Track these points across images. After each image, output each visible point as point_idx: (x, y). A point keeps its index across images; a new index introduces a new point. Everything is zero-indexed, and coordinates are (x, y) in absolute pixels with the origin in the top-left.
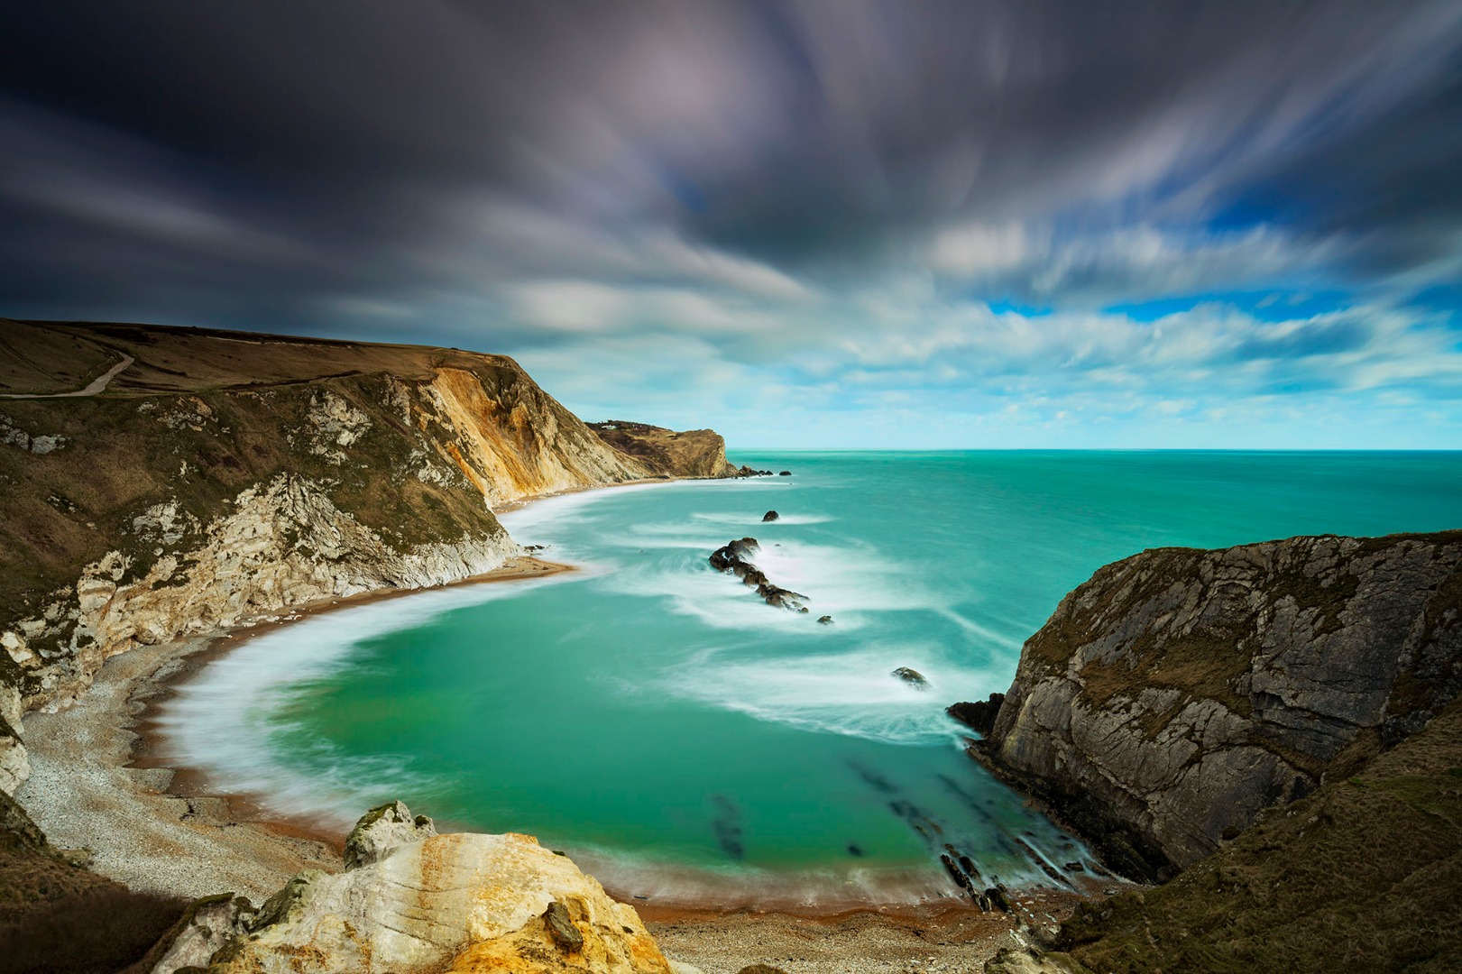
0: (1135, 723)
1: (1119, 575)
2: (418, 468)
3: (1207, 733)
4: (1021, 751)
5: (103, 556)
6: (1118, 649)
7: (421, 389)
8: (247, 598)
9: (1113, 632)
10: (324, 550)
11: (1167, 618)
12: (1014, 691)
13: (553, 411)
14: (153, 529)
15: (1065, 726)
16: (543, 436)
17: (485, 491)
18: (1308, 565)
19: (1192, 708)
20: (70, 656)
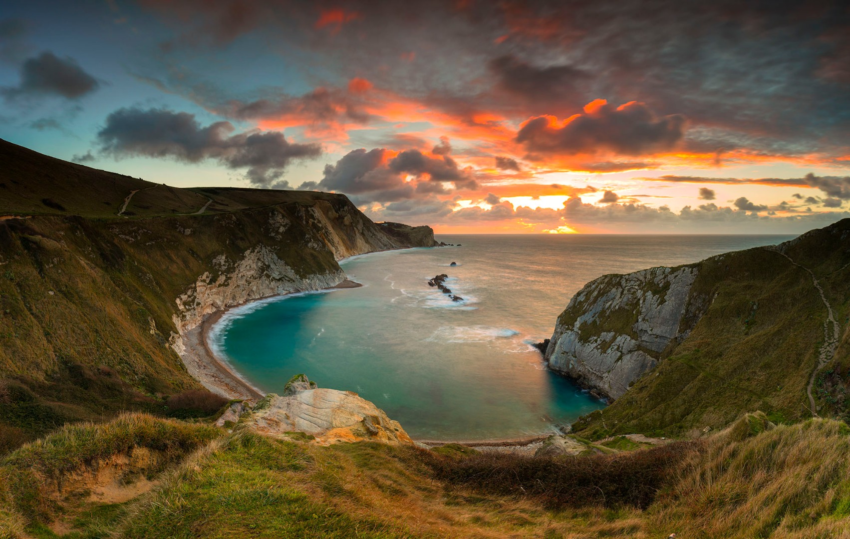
0: (599, 347)
1: (593, 286)
2: (308, 242)
3: (624, 347)
4: (556, 362)
5: (204, 274)
6: (593, 317)
7: (309, 209)
8: (248, 293)
9: (591, 310)
10: (274, 275)
11: (610, 303)
12: (554, 338)
13: (362, 218)
14: (218, 264)
15: (573, 351)
16: (358, 229)
17: (334, 253)
18: (655, 278)
19: (619, 338)
20: (194, 309)
